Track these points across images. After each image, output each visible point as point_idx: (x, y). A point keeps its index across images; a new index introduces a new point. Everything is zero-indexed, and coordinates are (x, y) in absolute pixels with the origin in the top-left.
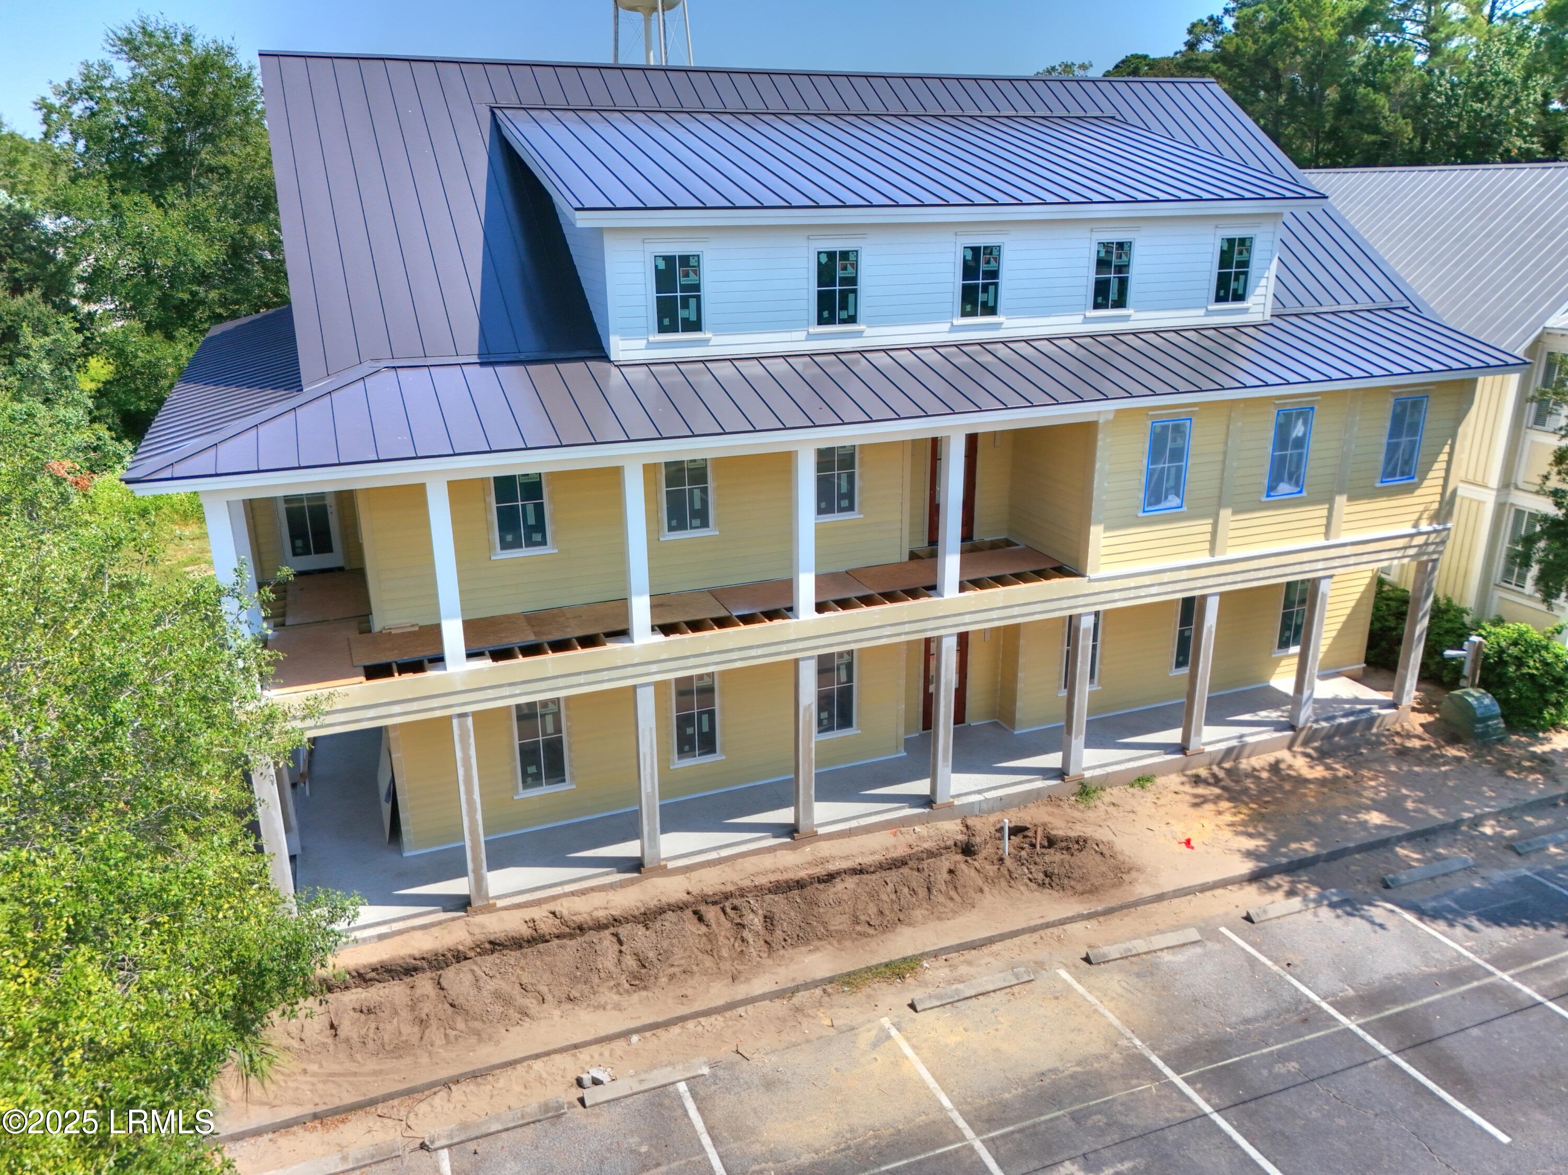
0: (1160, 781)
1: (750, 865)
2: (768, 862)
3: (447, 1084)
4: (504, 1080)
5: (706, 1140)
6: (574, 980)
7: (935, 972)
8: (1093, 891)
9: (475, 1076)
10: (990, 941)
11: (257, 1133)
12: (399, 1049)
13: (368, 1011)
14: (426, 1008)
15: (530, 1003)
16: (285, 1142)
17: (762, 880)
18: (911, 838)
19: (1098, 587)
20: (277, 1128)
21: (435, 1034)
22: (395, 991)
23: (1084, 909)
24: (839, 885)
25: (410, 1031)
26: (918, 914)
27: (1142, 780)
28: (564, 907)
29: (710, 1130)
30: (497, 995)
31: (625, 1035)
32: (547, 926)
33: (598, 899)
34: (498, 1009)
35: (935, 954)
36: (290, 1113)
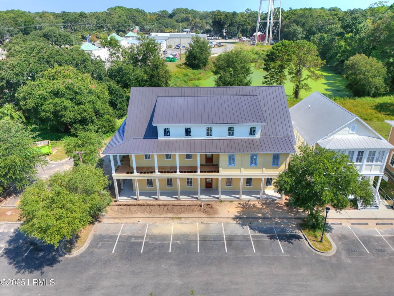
0: (234, 202)
1: (171, 202)
2: (173, 202)
3: (126, 218)
4: (132, 219)
5: (147, 230)
6: (143, 211)
7: (183, 219)
8: (210, 215)
9: (129, 218)
10: (192, 218)
11: (108, 218)
12: (124, 213)
13: (122, 209)
14: (127, 210)
15: (138, 212)
16: (110, 219)
17: (172, 204)
18: (193, 203)
19: (221, 175)
20: (110, 218)
21: (127, 213)
22: (125, 207)
23: (207, 217)
24: (177, 207)
25: (125, 212)
26: (186, 212)
27: (231, 201)
28: (147, 202)
29: (148, 229)
30: (135, 210)
31: (146, 218)
32: (145, 204)
33: (151, 202)
34: (134, 212)
35: (184, 218)
36: (112, 217)
